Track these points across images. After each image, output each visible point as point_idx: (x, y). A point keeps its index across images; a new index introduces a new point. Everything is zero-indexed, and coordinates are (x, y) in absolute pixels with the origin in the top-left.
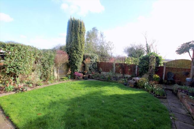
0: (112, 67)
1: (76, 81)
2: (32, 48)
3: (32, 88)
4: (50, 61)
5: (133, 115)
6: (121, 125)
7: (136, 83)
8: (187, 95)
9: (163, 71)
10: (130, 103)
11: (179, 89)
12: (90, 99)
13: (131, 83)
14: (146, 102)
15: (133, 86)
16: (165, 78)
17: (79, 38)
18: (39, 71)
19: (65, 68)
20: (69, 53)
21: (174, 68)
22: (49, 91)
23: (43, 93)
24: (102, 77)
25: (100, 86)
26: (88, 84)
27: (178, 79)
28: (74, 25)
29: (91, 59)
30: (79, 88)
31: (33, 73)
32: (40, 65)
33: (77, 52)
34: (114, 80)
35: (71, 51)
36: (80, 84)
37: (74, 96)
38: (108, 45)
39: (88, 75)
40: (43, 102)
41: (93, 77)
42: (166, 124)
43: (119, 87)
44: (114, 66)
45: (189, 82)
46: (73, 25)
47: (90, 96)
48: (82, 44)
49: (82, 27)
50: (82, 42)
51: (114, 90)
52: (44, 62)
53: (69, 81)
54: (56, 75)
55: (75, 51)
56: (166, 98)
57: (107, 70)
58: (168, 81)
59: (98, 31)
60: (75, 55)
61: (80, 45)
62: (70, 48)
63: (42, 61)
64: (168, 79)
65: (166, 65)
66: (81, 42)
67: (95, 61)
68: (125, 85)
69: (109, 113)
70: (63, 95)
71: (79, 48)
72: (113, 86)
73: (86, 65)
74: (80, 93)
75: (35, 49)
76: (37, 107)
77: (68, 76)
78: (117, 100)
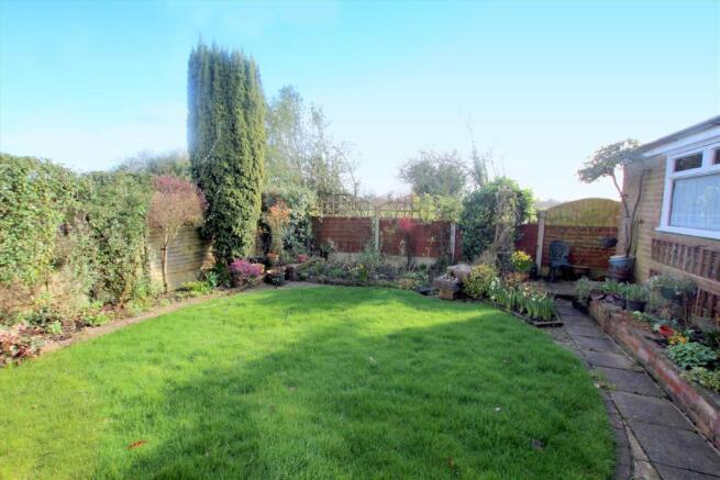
0: (370, 234)
1: (243, 294)
2: (46, 168)
3: (62, 338)
4: (129, 220)
5: (489, 394)
6: (462, 432)
7: (460, 285)
8: (624, 308)
9: (536, 238)
10: (462, 354)
11: (593, 291)
12: (323, 357)
13: (446, 286)
14: (510, 344)
15: (450, 294)
16: (543, 259)
17: (242, 127)
18: (85, 266)
19: (190, 248)
20: (206, 184)
21: (570, 227)
22: (145, 345)
23: (123, 354)
24: (338, 271)
25: (340, 305)
26: (292, 302)
27: (582, 262)
28: (220, 71)
29: (290, 207)
30: (267, 322)
31: (55, 276)
32: (87, 238)
33: (238, 181)
34: (381, 278)
35: (214, 178)
36: (264, 302)
37: (256, 353)
38: (342, 154)
39: (284, 268)
40: (136, 392)
41: (305, 274)
42: (592, 408)
43: (406, 304)
44: (376, 230)
45: (618, 268)
46: (216, 71)
47: (317, 344)
48: (257, 151)
49: (253, 81)
50: (256, 142)
51: (392, 313)
52: (104, 228)
53: (213, 297)
54: (156, 275)
55: (229, 179)
56: (560, 325)
57: (352, 246)
58: (553, 269)
59: (302, 100)
60: (232, 194)
61: (247, 153)
62: (209, 168)
63: (93, 222)
64: (555, 264)
65: (546, 219)
66: (251, 141)
67: (303, 214)
68: (425, 294)
69: (408, 397)
70: (211, 352)
71: (246, 168)
72: (385, 299)
73: (273, 230)
74: (276, 337)
75: (60, 171)
76: (116, 417)
77: (205, 278)
78: (417, 350)
